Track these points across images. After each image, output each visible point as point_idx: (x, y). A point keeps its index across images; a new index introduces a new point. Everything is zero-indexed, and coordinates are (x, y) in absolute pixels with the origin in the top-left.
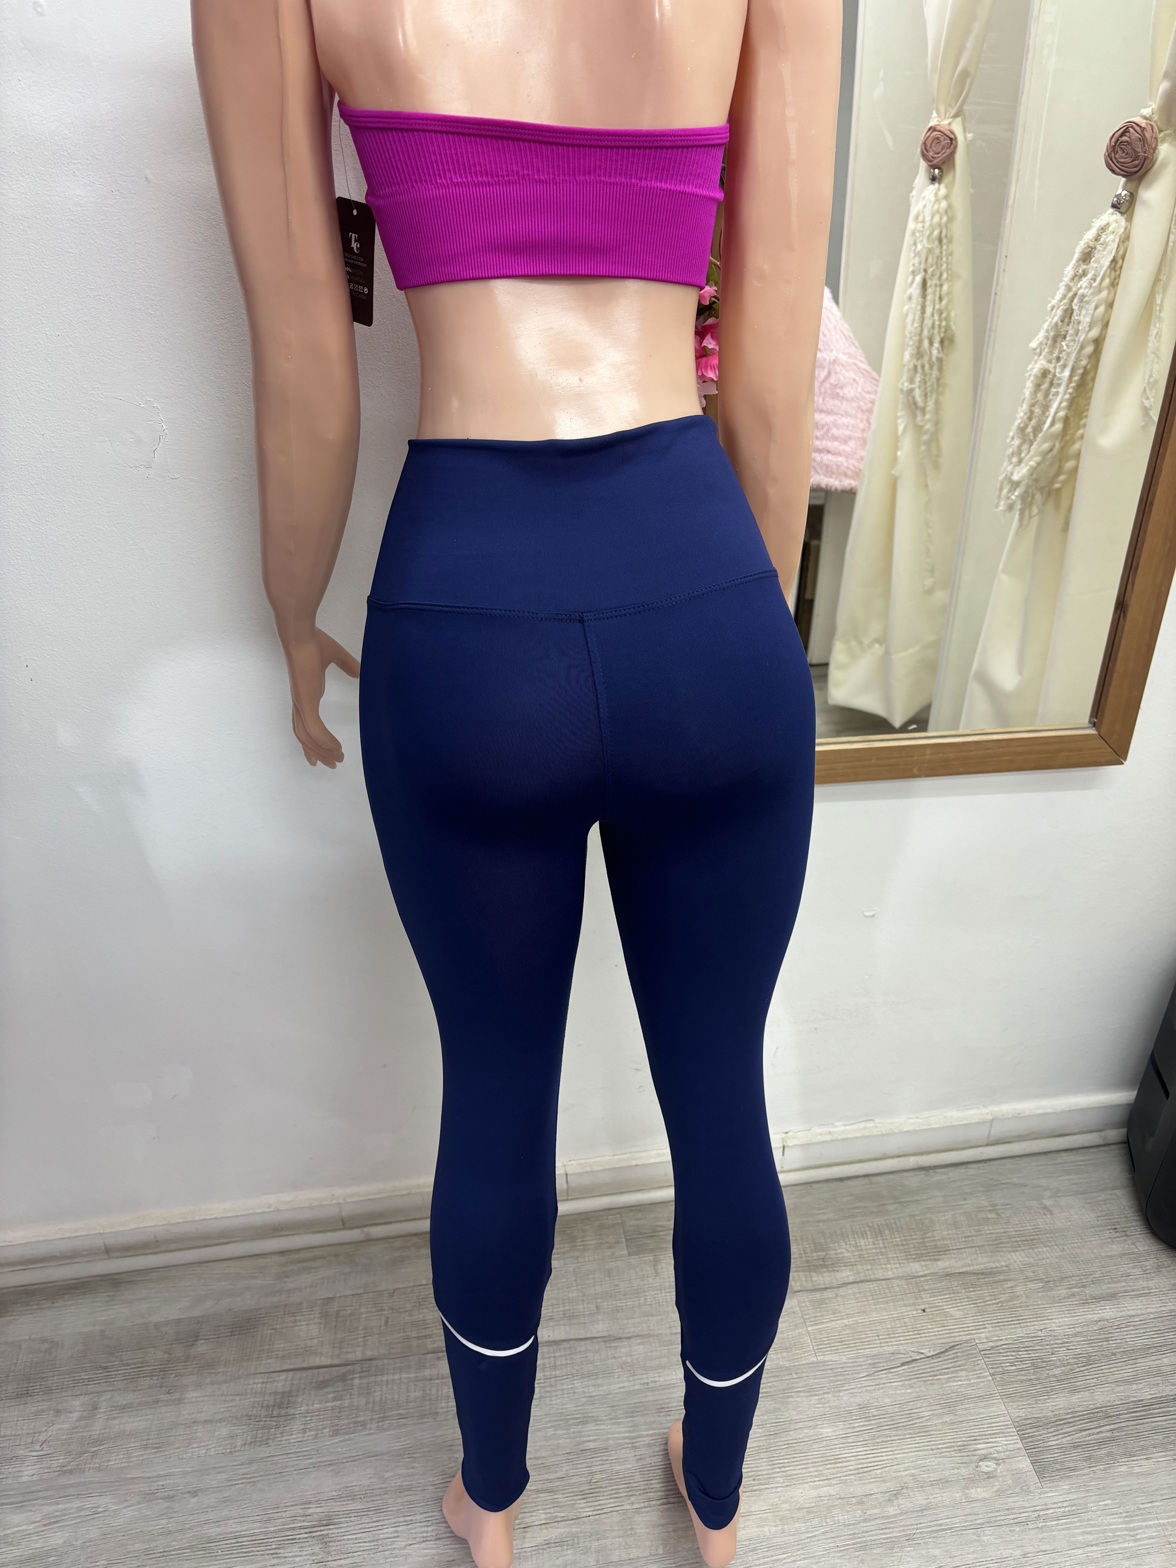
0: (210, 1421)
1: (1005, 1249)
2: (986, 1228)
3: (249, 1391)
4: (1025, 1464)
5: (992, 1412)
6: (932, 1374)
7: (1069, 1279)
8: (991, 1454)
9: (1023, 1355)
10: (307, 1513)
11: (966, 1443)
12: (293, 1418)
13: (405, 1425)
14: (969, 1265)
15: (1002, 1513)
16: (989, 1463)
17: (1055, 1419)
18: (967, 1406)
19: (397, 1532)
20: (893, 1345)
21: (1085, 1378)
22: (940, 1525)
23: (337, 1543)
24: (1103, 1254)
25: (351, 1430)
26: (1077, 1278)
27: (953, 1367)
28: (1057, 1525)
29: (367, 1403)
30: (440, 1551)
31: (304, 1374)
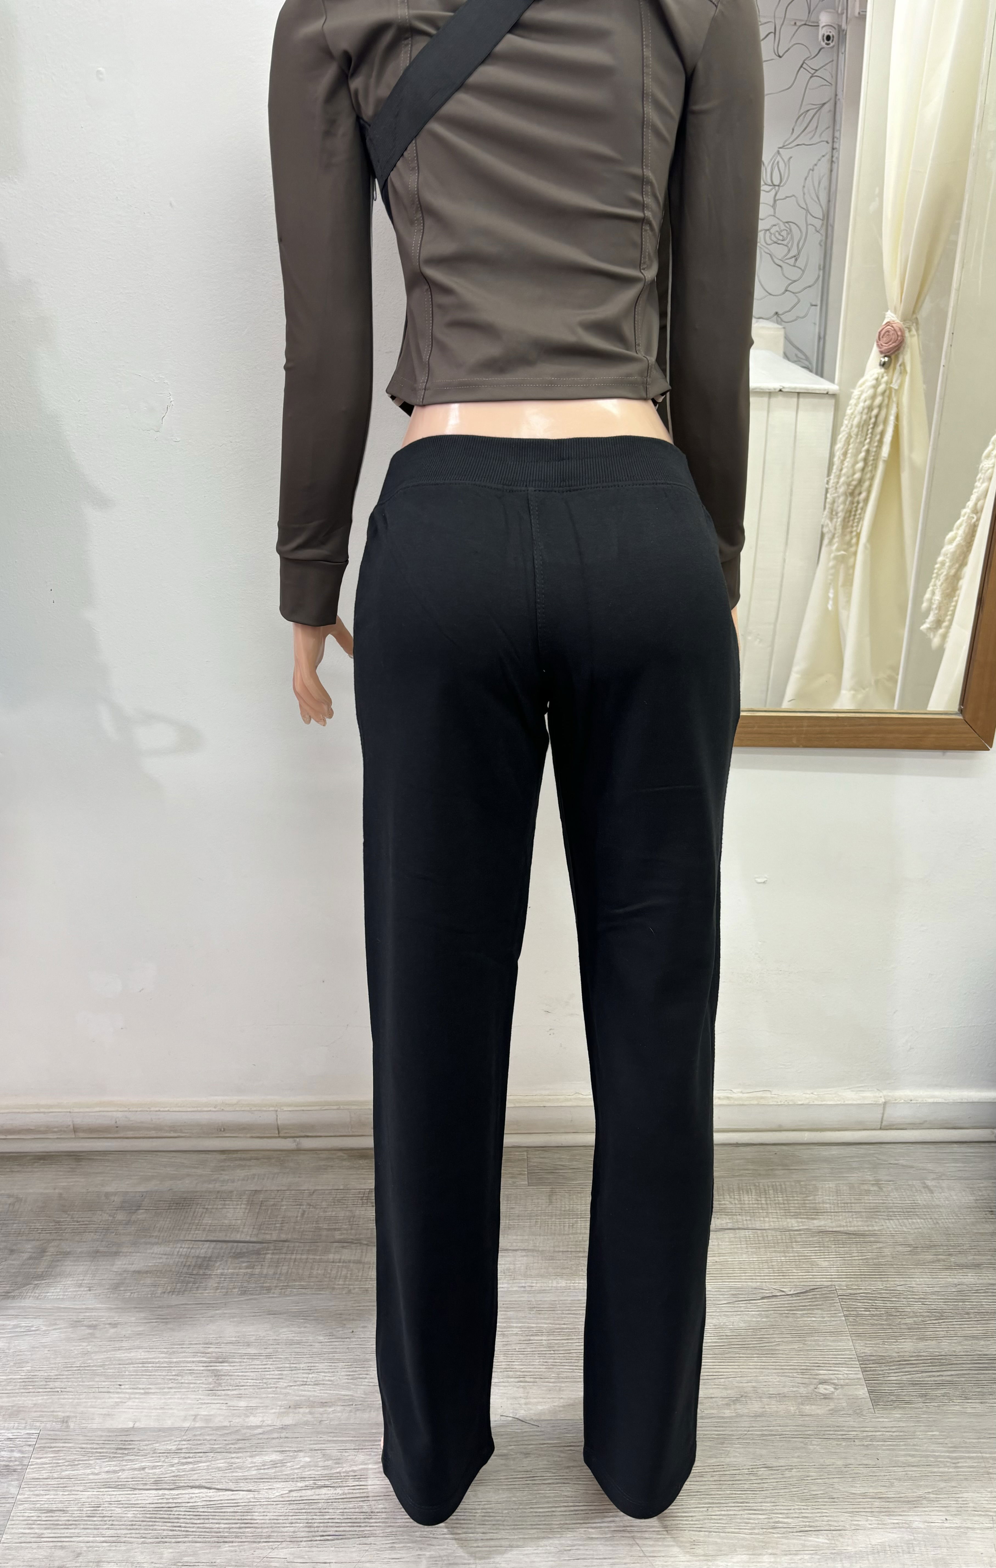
0: (139, 1272)
1: (880, 1217)
2: (866, 1197)
3: (176, 1253)
4: (862, 1392)
5: (839, 1346)
6: (789, 1308)
7: (937, 1247)
8: (831, 1379)
9: (879, 1303)
10: (207, 1351)
11: (809, 1368)
12: (209, 1278)
13: (305, 1294)
14: (843, 1226)
15: (832, 1429)
16: (828, 1387)
17: (899, 1359)
18: (816, 1338)
19: (281, 1374)
20: (757, 1282)
21: (934, 1329)
22: (771, 1431)
23: (228, 1377)
24: (975, 1231)
25: (257, 1292)
26: (945, 1248)
27: (810, 1305)
28: (883, 1445)
29: (275, 1274)
30: (316, 1394)
31: (224, 1245)
